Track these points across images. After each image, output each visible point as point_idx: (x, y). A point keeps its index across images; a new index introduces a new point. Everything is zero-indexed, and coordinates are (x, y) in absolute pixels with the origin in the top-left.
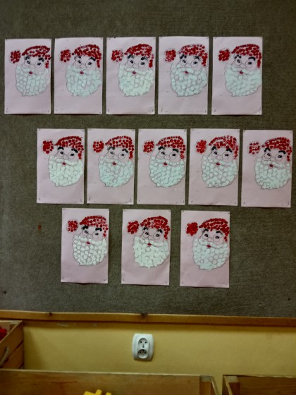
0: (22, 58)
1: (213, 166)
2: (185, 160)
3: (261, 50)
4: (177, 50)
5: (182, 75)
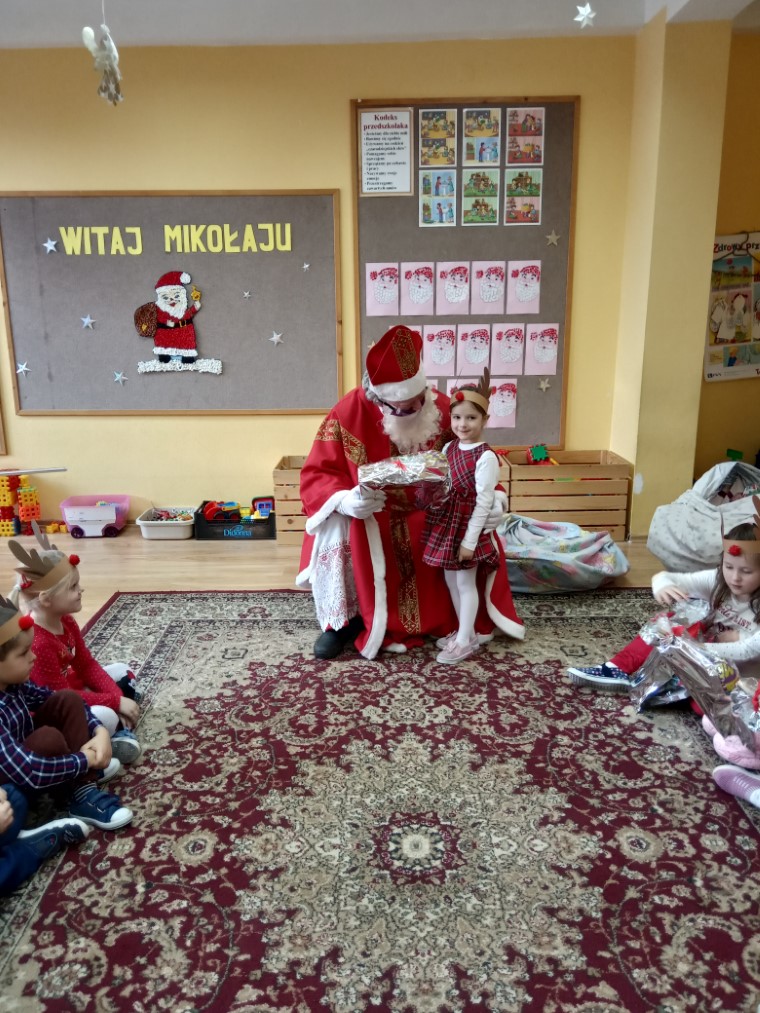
0: (379, 277)
1: (506, 348)
2: (489, 345)
3: (540, 269)
4: (485, 270)
5: (487, 288)
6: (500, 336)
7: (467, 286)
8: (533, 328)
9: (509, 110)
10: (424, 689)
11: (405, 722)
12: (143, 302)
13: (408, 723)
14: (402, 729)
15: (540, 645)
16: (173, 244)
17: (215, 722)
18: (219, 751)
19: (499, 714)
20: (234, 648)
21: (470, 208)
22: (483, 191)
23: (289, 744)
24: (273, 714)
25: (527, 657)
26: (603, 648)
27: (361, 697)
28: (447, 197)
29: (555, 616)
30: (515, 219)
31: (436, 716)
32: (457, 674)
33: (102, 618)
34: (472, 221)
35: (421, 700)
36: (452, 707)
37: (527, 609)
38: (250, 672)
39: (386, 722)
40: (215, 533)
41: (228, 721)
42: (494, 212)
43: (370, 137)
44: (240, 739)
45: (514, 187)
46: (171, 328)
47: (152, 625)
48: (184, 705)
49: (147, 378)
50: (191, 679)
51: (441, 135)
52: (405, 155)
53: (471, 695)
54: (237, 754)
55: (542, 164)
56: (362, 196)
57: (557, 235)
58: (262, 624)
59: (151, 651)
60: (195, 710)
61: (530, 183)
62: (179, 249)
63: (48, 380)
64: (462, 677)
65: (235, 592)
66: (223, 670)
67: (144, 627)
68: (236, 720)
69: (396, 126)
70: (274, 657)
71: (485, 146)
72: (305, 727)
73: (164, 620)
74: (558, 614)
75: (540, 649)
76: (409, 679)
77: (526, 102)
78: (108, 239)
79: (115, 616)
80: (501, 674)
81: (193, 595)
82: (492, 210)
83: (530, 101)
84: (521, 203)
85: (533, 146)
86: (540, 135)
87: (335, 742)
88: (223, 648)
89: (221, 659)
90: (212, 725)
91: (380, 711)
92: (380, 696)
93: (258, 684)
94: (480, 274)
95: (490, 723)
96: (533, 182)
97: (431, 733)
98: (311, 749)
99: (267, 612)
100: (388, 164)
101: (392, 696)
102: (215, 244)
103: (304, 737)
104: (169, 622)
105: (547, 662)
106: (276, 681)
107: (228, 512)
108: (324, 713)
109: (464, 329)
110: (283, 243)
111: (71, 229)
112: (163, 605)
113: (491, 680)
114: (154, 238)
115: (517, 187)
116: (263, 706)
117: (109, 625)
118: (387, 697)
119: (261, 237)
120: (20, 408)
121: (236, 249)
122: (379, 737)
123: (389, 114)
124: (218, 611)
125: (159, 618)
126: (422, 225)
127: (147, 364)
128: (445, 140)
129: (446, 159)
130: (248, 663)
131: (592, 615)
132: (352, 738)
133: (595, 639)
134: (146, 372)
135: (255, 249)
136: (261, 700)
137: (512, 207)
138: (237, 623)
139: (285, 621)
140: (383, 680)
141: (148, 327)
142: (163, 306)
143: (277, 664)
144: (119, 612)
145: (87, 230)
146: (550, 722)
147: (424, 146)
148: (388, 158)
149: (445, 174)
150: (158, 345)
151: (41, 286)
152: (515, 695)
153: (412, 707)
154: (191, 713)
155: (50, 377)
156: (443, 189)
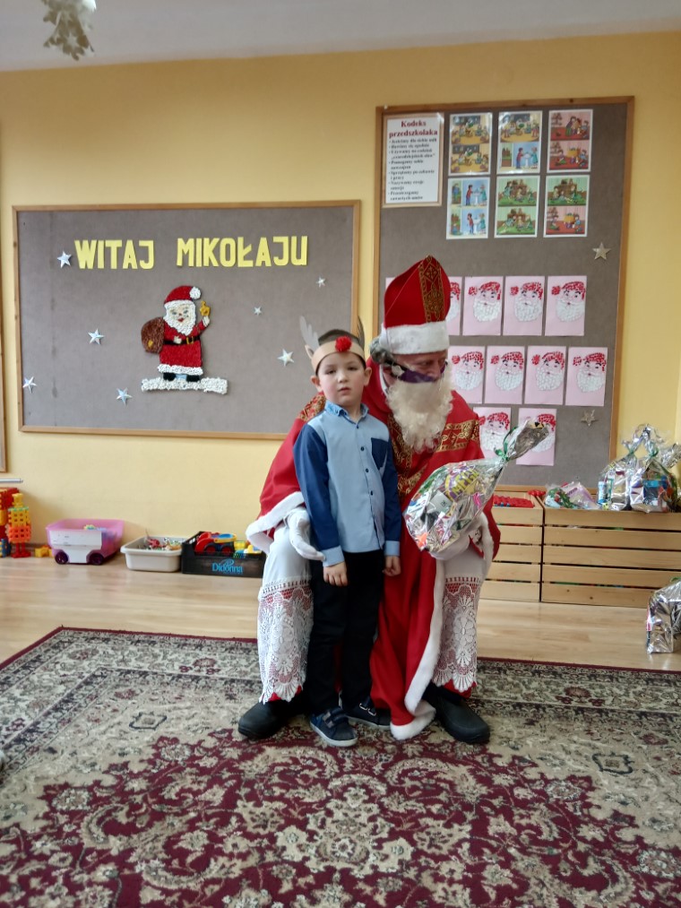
1: (544, 374)
2: (523, 370)
3: (585, 286)
4: (520, 286)
5: (523, 306)
6: (536, 360)
7: (499, 304)
8: (575, 352)
9: (552, 113)
10: (381, 806)
11: (332, 864)
12: (151, 317)
13: (339, 865)
14: (324, 878)
15: (564, 749)
16: (185, 257)
17: (67, 829)
18: (42, 882)
19: (482, 866)
20: (152, 714)
21: (504, 218)
22: (520, 201)
23: (148, 884)
24: (150, 825)
25: (543, 767)
26: (656, 763)
27: (285, 811)
28: (479, 207)
29: (590, 705)
30: (557, 230)
31: (386, 857)
32: (435, 785)
33: (22, 658)
34: (507, 233)
35: (371, 825)
36: (413, 843)
37: (553, 691)
38: (154, 751)
39: (306, 859)
40: (202, 567)
41: (83, 831)
42: (532, 223)
43: (396, 144)
44: (83, 863)
45: (556, 195)
46: (177, 345)
47: (74, 671)
48: (41, 793)
49: (150, 396)
50: (74, 753)
51: (474, 141)
52: (434, 163)
53: (448, 825)
54: (65, 890)
55: (589, 170)
56: (384, 206)
57: (605, 247)
58: (202, 682)
59: (50, 707)
60: (50, 805)
61: (575, 191)
62: (191, 263)
63: (52, 396)
64: (440, 790)
65: (191, 637)
66: (122, 743)
67: (62, 673)
68: (94, 828)
69: (423, 133)
70: (194, 731)
71: (523, 152)
72: (183, 854)
73: (88, 667)
74: (594, 702)
75: (563, 756)
76: (364, 786)
77: (571, 104)
78: (121, 252)
79: (39, 656)
80: (499, 791)
81: (142, 637)
82: (529, 220)
83: (575, 103)
84: (563, 214)
85: (578, 150)
86: (588, 138)
87: (216, 888)
88: (137, 712)
89: (126, 727)
90: (58, 834)
91: (303, 837)
92: (313, 811)
93: (155, 771)
94: (515, 290)
95: (465, 882)
96: (578, 190)
97: (368, 890)
98: (175, 898)
99: (215, 667)
100: (415, 172)
101: (329, 813)
102: (228, 258)
103: (176, 872)
104: (93, 670)
105: (572, 778)
106: (180, 770)
107: (220, 544)
108: (222, 833)
109: (493, 351)
110: (299, 256)
111: (86, 243)
112: (102, 647)
113: (484, 800)
114: (166, 251)
115: (560, 195)
116: (143, 810)
117: (24, 667)
118: (322, 814)
119: (276, 250)
120: (23, 424)
121: (249, 264)
122: (287, 887)
123: (417, 120)
124: (160, 660)
125: (86, 663)
126: (449, 237)
127: (151, 382)
128: (478, 147)
129: (479, 165)
130: (156, 739)
131: (644, 710)
132: (245, 883)
133: (645, 747)
134: (149, 391)
135: (268, 264)
136: (145, 799)
137: (553, 217)
138: (173, 679)
139: (233, 681)
140: (325, 783)
141: (155, 343)
142: (171, 321)
143: (193, 742)
144: (46, 652)
145: (101, 243)
146: (563, 889)
147: (454, 152)
148: (414, 167)
149: (478, 182)
150: (163, 362)
151: (53, 301)
152: (514, 832)
153: (353, 837)
154: (43, 807)
155: (55, 393)
156: (475, 198)
